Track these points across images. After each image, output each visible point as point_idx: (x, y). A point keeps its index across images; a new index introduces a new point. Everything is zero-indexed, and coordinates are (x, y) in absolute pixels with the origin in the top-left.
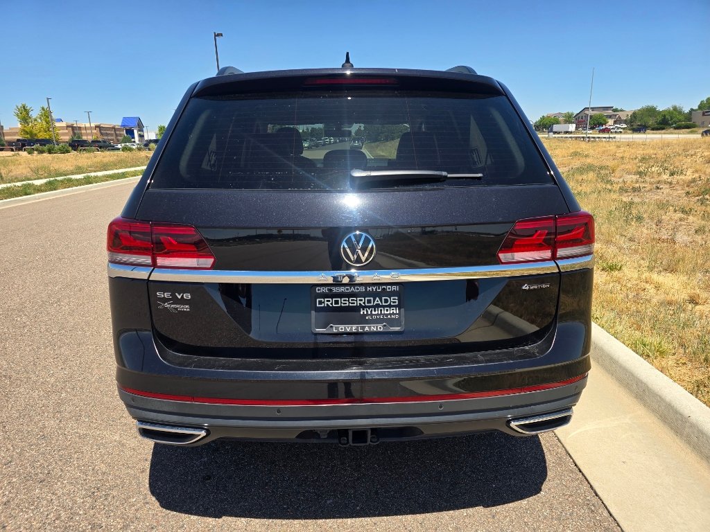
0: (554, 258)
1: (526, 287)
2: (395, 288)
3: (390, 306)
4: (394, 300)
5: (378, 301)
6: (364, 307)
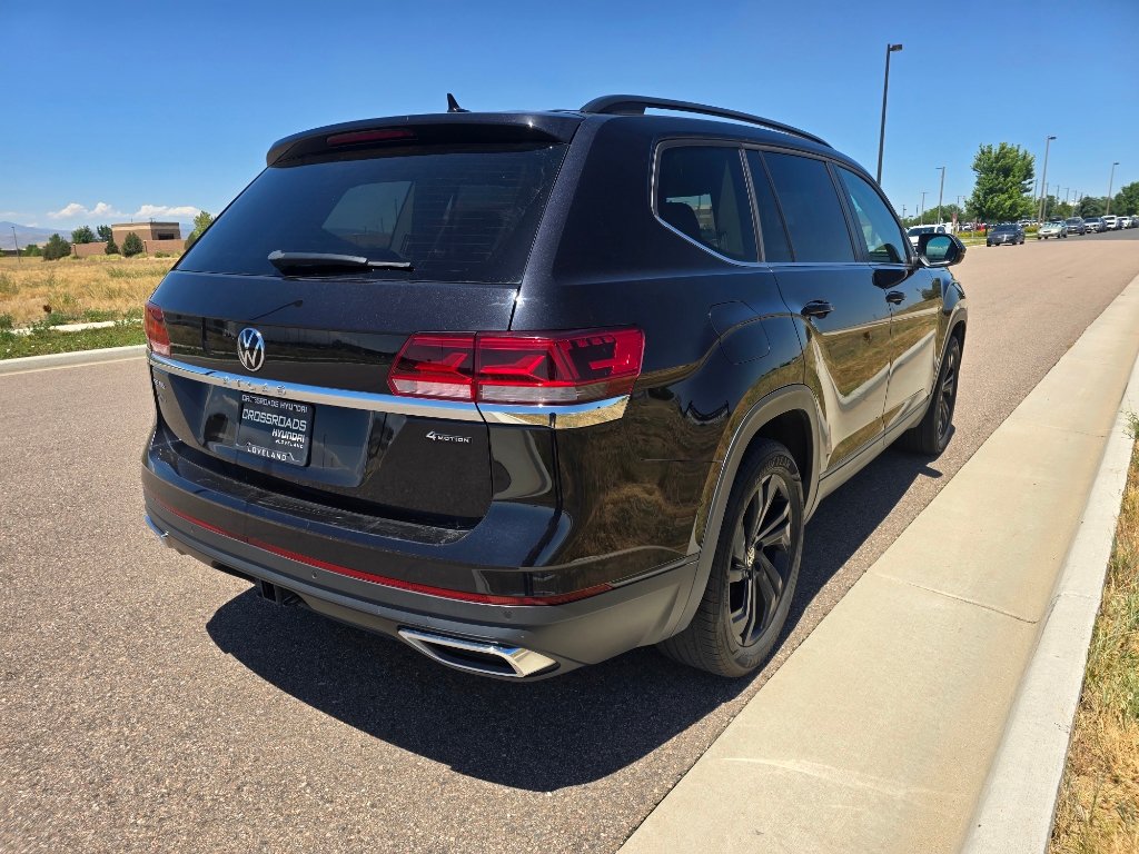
0: (476, 398)
1: (431, 436)
2: (304, 409)
3: (298, 432)
4: (303, 424)
5: (289, 423)
6: (277, 427)
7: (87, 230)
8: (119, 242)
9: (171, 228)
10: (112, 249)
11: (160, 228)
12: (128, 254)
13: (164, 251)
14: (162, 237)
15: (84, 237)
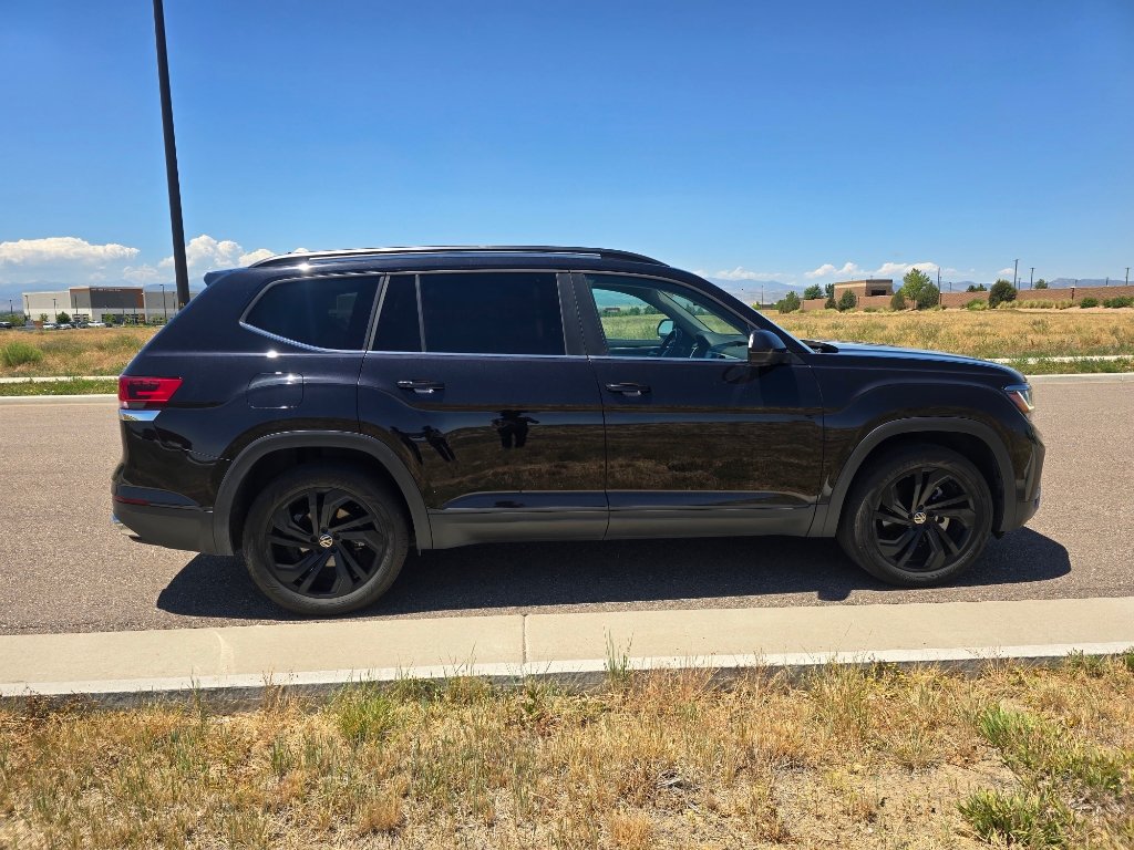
7: (817, 288)
8: (838, 298)
9: (885, 285)
10: (831, 304)
11: (875, 285)
12: (842, 309)
13: (873, 306)
14: (875, 293)
15: (813, 294)
